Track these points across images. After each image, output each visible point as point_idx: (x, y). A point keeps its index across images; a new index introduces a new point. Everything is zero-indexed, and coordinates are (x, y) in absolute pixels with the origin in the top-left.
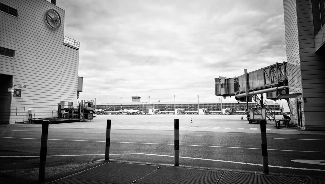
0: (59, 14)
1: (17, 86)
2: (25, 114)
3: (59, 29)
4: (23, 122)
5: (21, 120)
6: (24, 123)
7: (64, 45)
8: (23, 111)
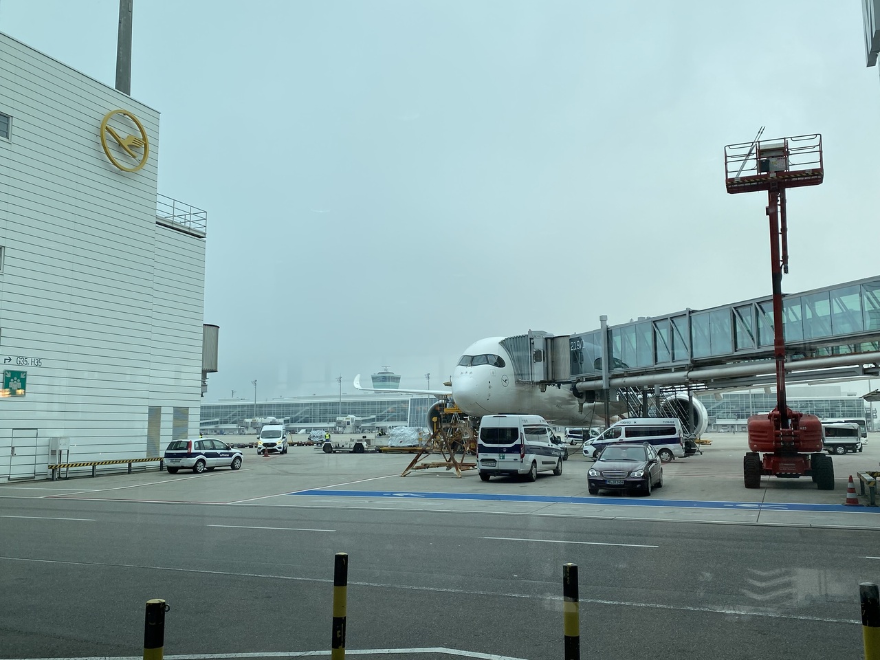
0: (142, 122)
1: (14, 361)
2: (40, 450)
3: (141, 172)
4: (33, 475)
5: (26, 471)
6: (37, 478)
7: (157, 223)
8: (33, 442)
